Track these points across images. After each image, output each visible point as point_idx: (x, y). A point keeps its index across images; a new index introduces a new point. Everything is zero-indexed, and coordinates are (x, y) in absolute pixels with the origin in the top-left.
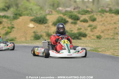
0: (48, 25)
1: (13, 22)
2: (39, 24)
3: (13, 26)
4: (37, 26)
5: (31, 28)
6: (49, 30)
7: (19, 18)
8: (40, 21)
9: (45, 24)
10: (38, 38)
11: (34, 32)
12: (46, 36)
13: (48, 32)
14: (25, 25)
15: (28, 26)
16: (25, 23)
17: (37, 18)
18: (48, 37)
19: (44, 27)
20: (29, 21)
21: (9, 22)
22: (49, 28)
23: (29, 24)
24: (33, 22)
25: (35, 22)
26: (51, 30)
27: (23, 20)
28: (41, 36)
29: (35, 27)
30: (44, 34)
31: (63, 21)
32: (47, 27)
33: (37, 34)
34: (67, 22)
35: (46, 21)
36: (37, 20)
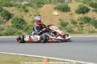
0: (71, 13)
1: (38, 10)
2: (63, 12)
3: (39, 14)
4: (62, 14)
5: (56, 15)
6: (72, 17)
7: (42, 6)
8: (64, 9)
9: (68, 11)
10: (65, 25)
11: (60, 20)
12: (72, 23)
13: (73, 19)
14: (50, 13)
15: (53, 14)
16: (49, 11)
17: (60, 6)
18: (74, 24)
19: (68, 15)
20: (53, 9)
21: (34, 10)
22: (72, 16)
23: (53, 12)
24: (57, 10)
25: (59, 10)
26: (75, 18)
27: (47, 8)
28: (67, 23)
29: (60, 15)
30: (70, 22)
31: (85, 9)
32: (71, 14)
33: (63, 21)
34: (89, 10)
35: (69, 9)
36: (60, 8)
